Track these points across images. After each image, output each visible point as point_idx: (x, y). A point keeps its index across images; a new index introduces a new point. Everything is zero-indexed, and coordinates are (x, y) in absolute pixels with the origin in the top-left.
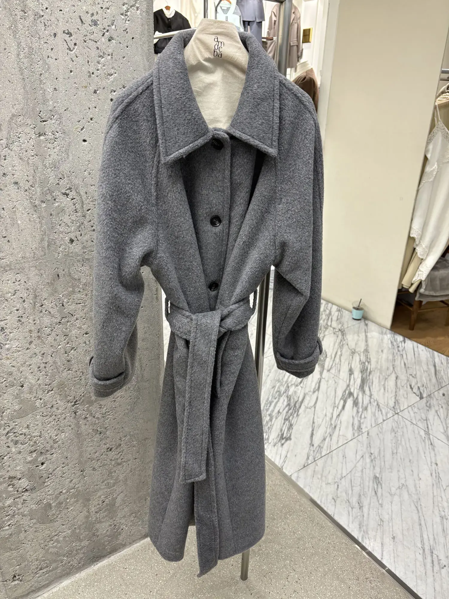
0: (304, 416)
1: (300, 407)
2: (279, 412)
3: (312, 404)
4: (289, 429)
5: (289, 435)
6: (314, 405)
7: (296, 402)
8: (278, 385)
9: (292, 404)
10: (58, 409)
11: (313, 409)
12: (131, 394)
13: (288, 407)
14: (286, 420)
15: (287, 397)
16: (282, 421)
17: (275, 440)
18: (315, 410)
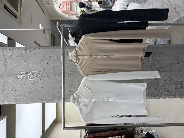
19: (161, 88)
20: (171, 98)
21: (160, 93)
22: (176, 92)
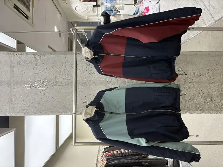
10: (186, 87)
19: (188, 102)
22: (204, 106)
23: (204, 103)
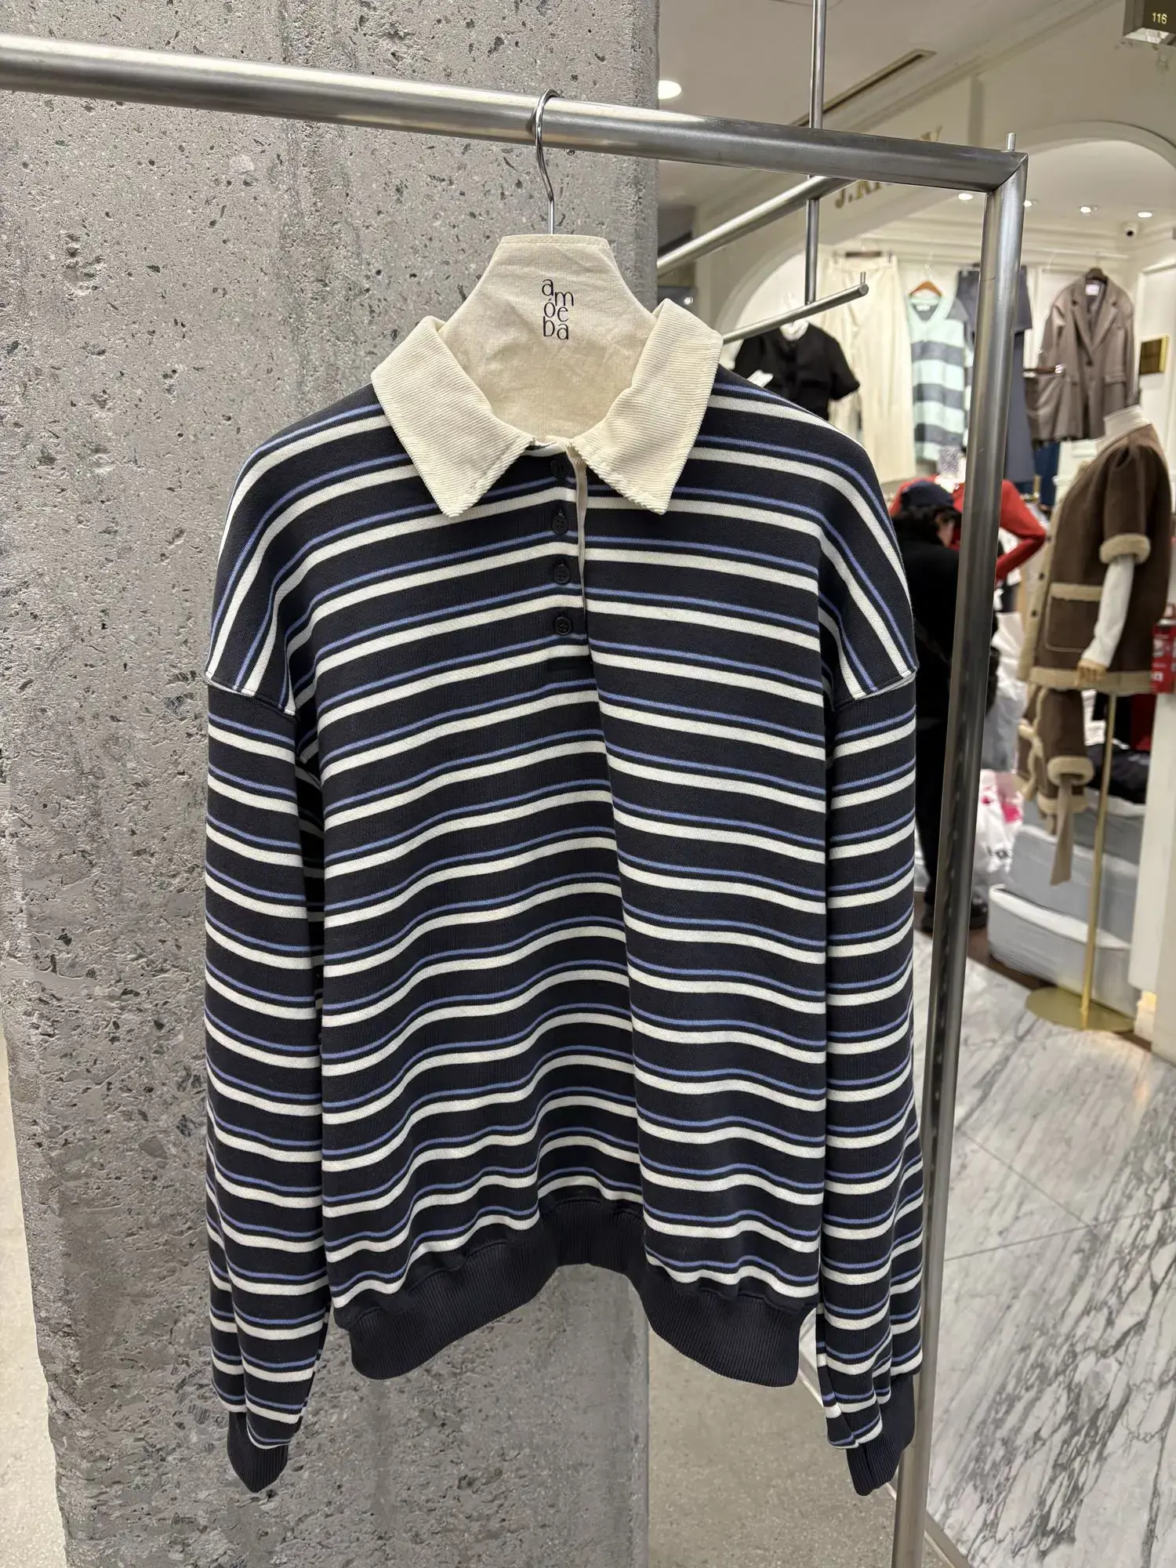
0: (1124, 1464)
1: (1111, 1430)
2: (1037, 1436)
3: (1154, 1424)
4: (1067, 1502)
5: (1067, 1523)
6: (1162, 1429)
7: (1098, 1411)
8: (1039, 1343)
9: (1084, 1418)
11: (1156, 1443)
12: (539, 1315)
13: (1070, 1423)
14: (1060, 1467)
15: (1069, 1388)
16: (1044, 1471)
17: (1019, 1535)
18: (1161, 1451)
19: (175, 1380)
20: (61, 1497)
21: (123, 1376)
22: (145, 1528)
23: (177, 1520)
